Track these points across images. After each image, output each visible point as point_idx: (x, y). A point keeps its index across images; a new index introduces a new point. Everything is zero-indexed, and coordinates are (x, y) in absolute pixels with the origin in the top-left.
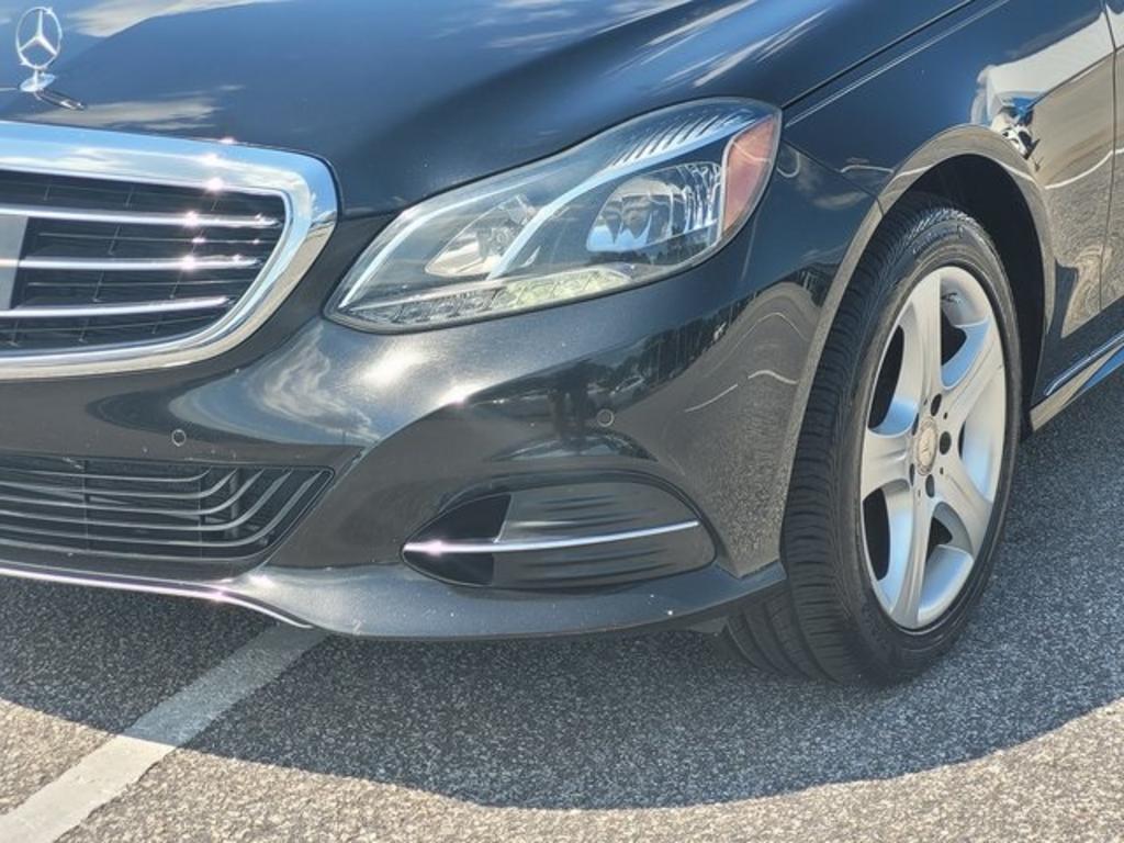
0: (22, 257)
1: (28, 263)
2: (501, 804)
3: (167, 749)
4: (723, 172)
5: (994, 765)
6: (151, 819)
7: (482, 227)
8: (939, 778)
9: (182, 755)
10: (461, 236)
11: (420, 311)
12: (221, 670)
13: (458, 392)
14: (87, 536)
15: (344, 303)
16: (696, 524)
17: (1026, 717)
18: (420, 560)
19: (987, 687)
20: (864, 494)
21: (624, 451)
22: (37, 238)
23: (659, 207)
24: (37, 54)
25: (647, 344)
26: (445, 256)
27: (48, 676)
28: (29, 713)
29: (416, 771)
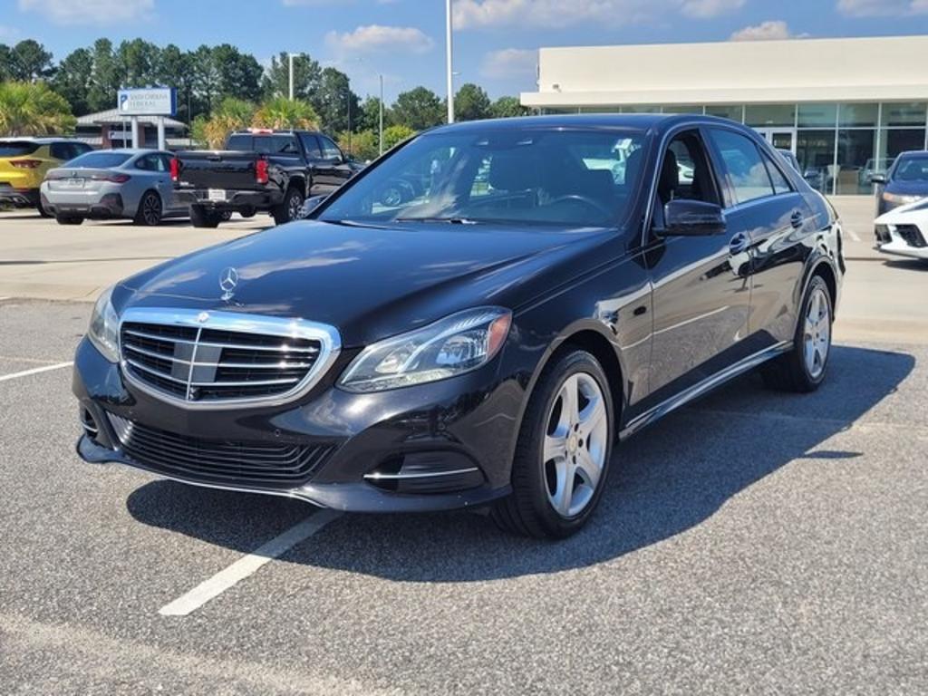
0: (220, 362)
1: (222, 365)
2: (400, 580)
3: (268, 559)
4: (489, 334)
5: (595, 569)
6: (261, 584)
7: (398, 353)
8: (573, 573)
9: (274, 561)
10: (388, 357)
11: (373, 385)
12: (290, 531)
13: (387, 416)
14: (240, 472)
15: (343, 382)
16: (476, 469)
17: (611, 551)
18: (370, 481)
19: (597, 541)
20: (546, 459)
21: (450, 439)
22: (226, 355)
23: (465, 347)
24: (228, 285)
25: (459, 399)
26: (383, 364)
27: (221, 533)
28: (213, 546)
29: (367, 568)
